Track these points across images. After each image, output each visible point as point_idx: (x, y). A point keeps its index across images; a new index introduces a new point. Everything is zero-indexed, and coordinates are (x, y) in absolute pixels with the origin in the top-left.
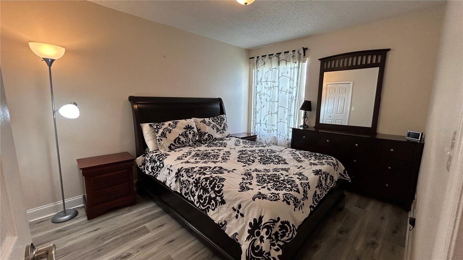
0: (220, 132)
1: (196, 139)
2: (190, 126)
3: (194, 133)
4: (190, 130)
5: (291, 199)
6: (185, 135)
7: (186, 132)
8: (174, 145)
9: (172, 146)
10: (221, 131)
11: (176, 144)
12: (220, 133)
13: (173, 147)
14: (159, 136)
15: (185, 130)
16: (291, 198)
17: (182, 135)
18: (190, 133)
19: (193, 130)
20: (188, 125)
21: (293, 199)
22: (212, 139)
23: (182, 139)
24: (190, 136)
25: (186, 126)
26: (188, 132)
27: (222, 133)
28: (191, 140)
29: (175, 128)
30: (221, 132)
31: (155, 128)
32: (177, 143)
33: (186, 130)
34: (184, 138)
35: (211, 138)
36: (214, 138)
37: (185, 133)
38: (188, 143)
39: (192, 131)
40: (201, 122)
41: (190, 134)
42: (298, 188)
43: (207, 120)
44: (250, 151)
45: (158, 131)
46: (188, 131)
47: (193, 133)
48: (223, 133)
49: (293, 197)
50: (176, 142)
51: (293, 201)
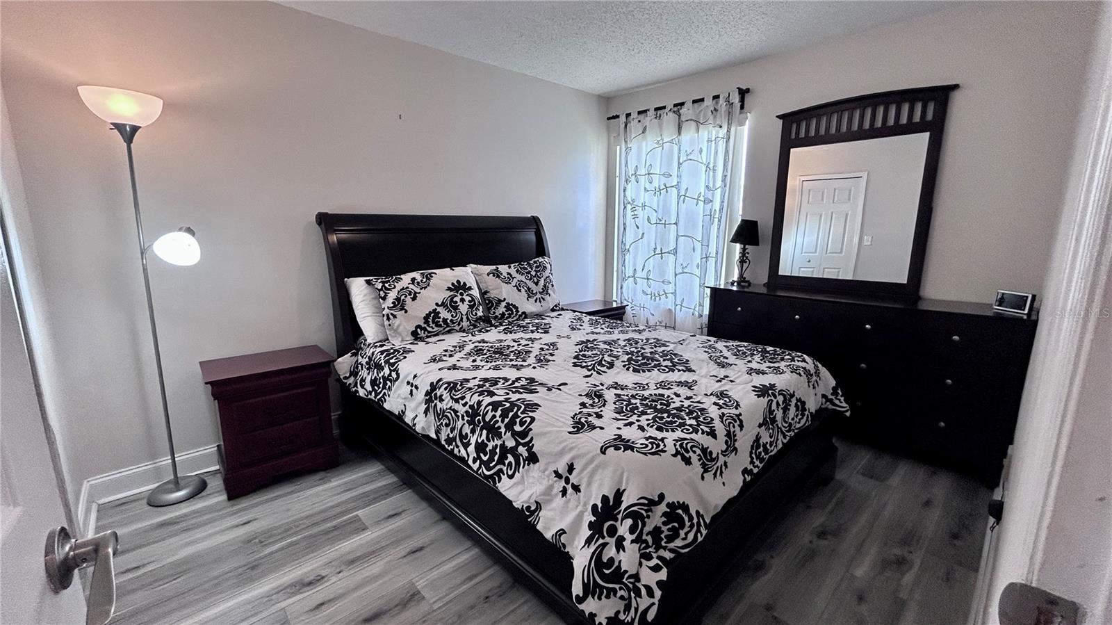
0: (535, 298)
1: (476, 314)
2: (462, 284)
3: (473, 300)
4: (462, 295)
5: (694, 452)
6: (451, 305)
7: (453, 298)
8: (425, 329)
9: (419, 330)
10: (539, 296)
11: (429, 325)
12: (536, 301)
13: (422, 334)
14: (388, 307)
15: (450, 293)
16: (694, 449)
17: (443, 304)
18: (463, 300)
19: (470, 292)
20: (458, 282)
21: (698, 452)
22: (516, 314)
23: (444, 314)
24: (464, 308)
25: (453, 284)
26: (457, 299)
27: (540, 302)
28: (464, 317)
29: (425, 288)
30: (537, 299)
31: (379, 288)
32: (431, 323)
33: (452, 293)
34: (448, 312)
35: (513, 313)
36: (520, 313)
37: (452, 300)
38: (459, 324)
39: (467, 295)
40: (488, 275)
41: (463, 303)
42: (714, 427)
43: (503, 269)
44: (605, 343)
45: (386, 296)
46: (458, 295)
47: (469, 301)
48: (541, 300)
49: (699, 448)
50: (431, 321)
51: (699, 455)
